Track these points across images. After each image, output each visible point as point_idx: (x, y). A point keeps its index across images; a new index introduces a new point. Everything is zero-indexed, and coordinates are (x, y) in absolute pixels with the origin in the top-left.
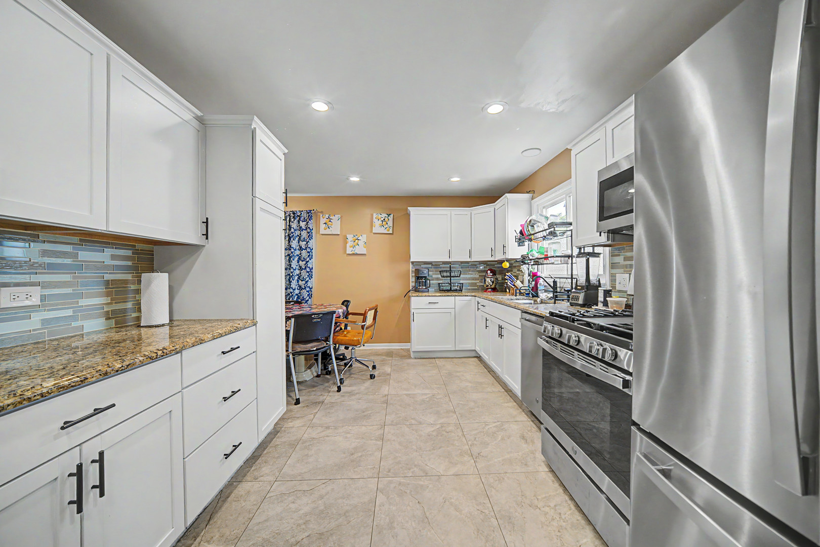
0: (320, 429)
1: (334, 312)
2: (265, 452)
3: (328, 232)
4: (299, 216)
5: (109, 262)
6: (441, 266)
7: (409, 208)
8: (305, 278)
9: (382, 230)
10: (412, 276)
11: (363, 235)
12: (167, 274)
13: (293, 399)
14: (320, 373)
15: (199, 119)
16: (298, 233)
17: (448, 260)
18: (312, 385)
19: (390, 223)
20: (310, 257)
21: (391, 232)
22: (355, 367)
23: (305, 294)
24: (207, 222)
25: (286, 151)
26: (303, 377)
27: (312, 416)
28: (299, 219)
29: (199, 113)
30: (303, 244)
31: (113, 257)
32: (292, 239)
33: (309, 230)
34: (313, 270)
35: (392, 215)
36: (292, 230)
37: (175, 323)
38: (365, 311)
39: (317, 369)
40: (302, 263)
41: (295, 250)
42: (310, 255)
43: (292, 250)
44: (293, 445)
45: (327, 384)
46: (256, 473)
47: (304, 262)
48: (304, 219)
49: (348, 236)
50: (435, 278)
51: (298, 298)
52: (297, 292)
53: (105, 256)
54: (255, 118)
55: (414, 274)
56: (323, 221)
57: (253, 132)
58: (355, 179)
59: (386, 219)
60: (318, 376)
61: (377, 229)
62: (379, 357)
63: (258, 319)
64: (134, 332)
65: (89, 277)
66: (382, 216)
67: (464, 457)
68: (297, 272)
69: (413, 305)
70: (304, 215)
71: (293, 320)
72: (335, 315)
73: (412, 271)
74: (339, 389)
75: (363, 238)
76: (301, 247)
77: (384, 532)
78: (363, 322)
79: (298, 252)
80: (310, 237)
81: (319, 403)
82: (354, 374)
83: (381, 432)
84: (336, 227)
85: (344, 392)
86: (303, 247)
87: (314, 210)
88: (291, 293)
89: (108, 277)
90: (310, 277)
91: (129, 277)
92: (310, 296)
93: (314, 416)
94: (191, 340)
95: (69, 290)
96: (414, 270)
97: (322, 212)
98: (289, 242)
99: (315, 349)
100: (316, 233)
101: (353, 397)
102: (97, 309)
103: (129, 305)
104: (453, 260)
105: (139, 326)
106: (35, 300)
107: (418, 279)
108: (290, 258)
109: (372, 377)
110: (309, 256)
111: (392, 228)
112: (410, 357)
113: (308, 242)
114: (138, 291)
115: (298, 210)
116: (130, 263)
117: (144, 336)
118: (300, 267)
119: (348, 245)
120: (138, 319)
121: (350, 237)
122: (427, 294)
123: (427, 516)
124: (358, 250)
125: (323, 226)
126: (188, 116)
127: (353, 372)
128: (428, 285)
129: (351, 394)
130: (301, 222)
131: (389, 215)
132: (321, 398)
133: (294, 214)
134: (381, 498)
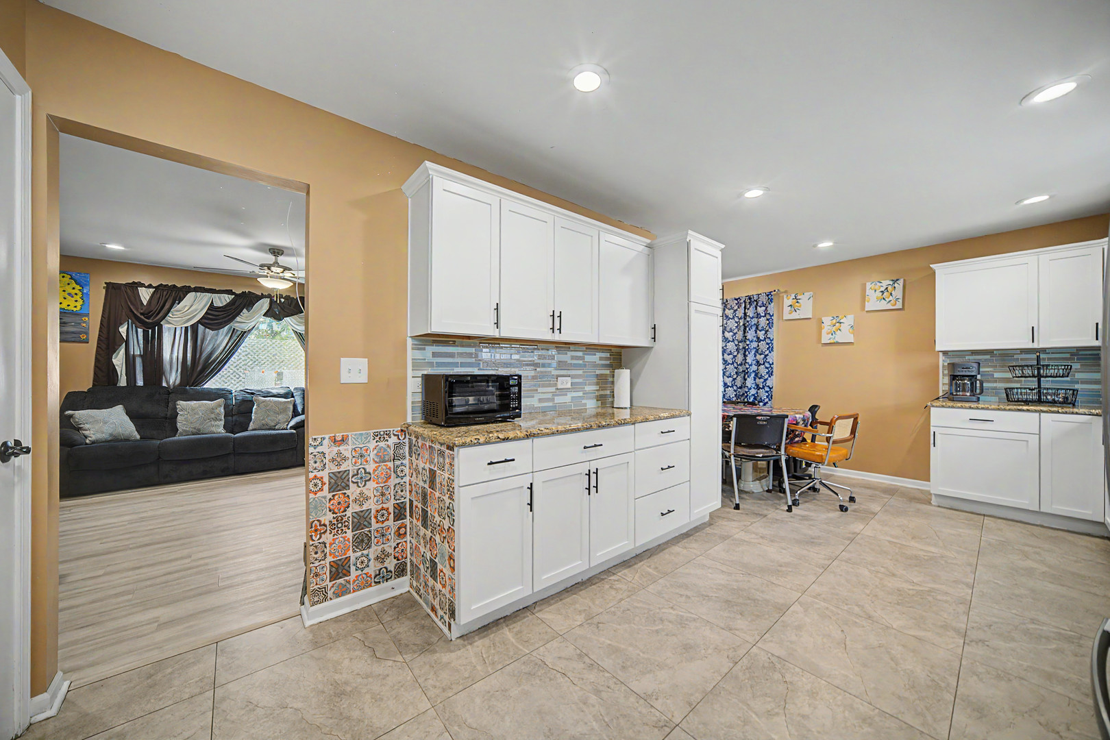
0: (753, 536)
1: (787, 416)
2: (697, 534)
3: (795, 316)
4: (756, 301)
5: (599, 362)
6: (1016, 357)
7: (931, 266)
8: (732, 374)
9: (883, 305)
10: (944, 375)
11: (849, 316)
12: (629, 370)
13: (733, 504)
14: (771, 488)
15: (649, 246)
16: (755, 321)
17: (1030, 345)
18: (759, 497)
19: (898, 293)
20: (771, 349)
21: (899, 305)
22: (823, 494)
23: (763, 394)
24: (654, 328)
25: (723, 246)
26: (750, 487)
27: (750, 523)
28: (757, 304)
29: (649, 241)
30: (761, 335)
31: (601, 359)
32: (748, 329)
33: (768, 317)
34: (774, 366)
35: (901, 282)
36: (748, 319)
37: (634, 408)
38: (832, 420)
39: (769, 482)
40: (760, 357)
41: (752, 341)
42: (770, 347)
43: (748, 343)
44: (724, 538)
45: (777, 502)
46: (687, 545)
47: (763, 356)
48: (763, 303)
49: (824, 319)
50: (999, 377)
51: (755, 398)
52: (753, 391)
53: (596, 358)
54: (690, 232)
55: (946, 372)
56: (788, 301)
57: (688, 244)
58: (825, 245)
59: (890, 288)
60: (769, 491)
61: (873, 302)
62: (869, 490)
63: (692, 411)
64: (610, 411)
65: (590, 372)
66: (881, 284)
67: (949, 631)
68: (754, 368)
69: (934, 421)
70: (763, 299)
71: (735, 419)
72: (786, 420)
73: (943, 366)
74: (790, 510)
75: (848, 321)
76: (758, 338)
77: (789, 628)
78: (828, 433)
79: (754, 345)
80: (770, 325)
81: (761, 515)
82: (818, 500)
83: (828, 562)
84: (806, 308)
85: (795, 514)
86: (761, 338)
87: (775, 291)
88: (746, 392)
89: (598, 372)
90: (770, 374)
91: (607, 372)
92: (770, 397)
93: (752, 524)
94: (640, 418)
95: (581, 380)
96: (946, 364)
97: (786, 292)
98: (745, 332)
99: (761, 455)
100: (779, 319)
101: (806, 522)
102: (591, 393)
103: (608, 392)
104: (1042, 346)
105: (613, 407)
106: (569, 386)
107: (954, 380)
108: (745, 352)
109: (843, 509)
110: (768, 349)
111: (901, 301)
112: (930, 503)
113: (768, 331)
114: (613, 383)
115: (755, 293)
116: (608, 362)
117: (615, 413)
118: (758, 362)
119: (824, 332)
120: (613, 402)
121: (827, 321)
122: (973, 405)
123: (847, 643)
124: (839, 337)
125: (786, 309)
126: (641, 248)
127: (818, 498)
128: (978, 391)
129: (804, 518)
130: (758, 308)
131: (895, 281)
132: (765, 512)
133: (750, 299)
134: (797, 607)
